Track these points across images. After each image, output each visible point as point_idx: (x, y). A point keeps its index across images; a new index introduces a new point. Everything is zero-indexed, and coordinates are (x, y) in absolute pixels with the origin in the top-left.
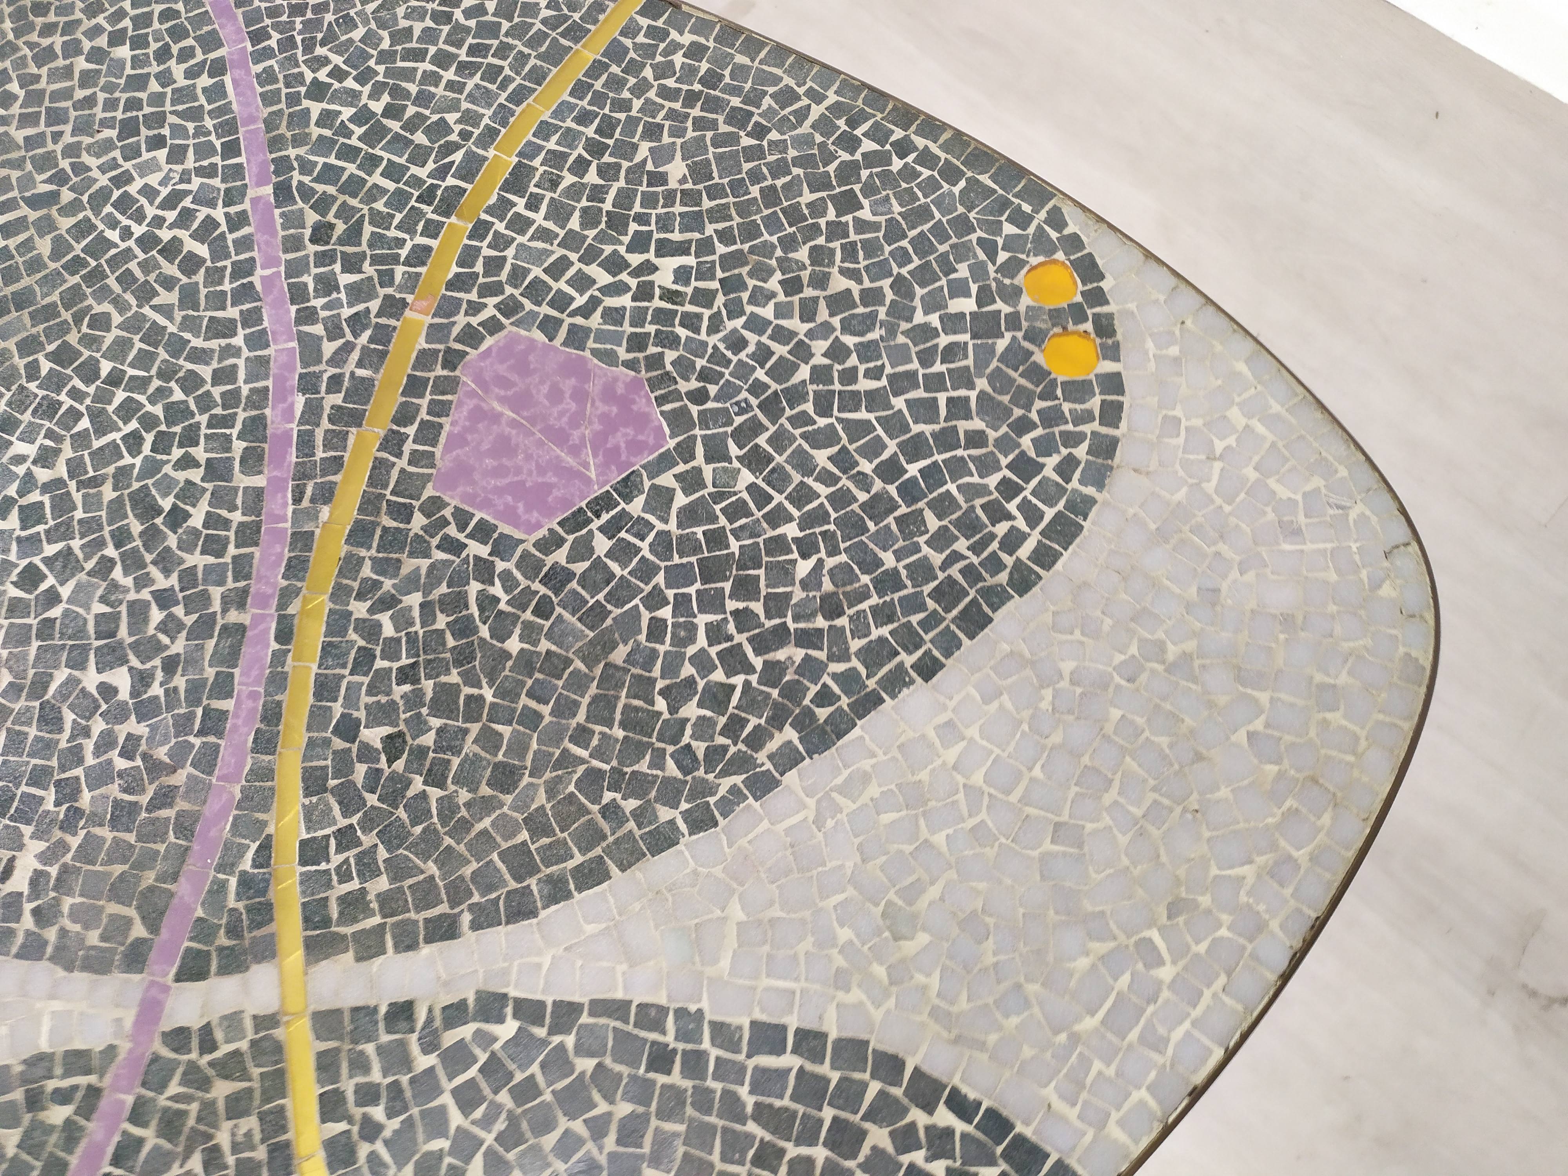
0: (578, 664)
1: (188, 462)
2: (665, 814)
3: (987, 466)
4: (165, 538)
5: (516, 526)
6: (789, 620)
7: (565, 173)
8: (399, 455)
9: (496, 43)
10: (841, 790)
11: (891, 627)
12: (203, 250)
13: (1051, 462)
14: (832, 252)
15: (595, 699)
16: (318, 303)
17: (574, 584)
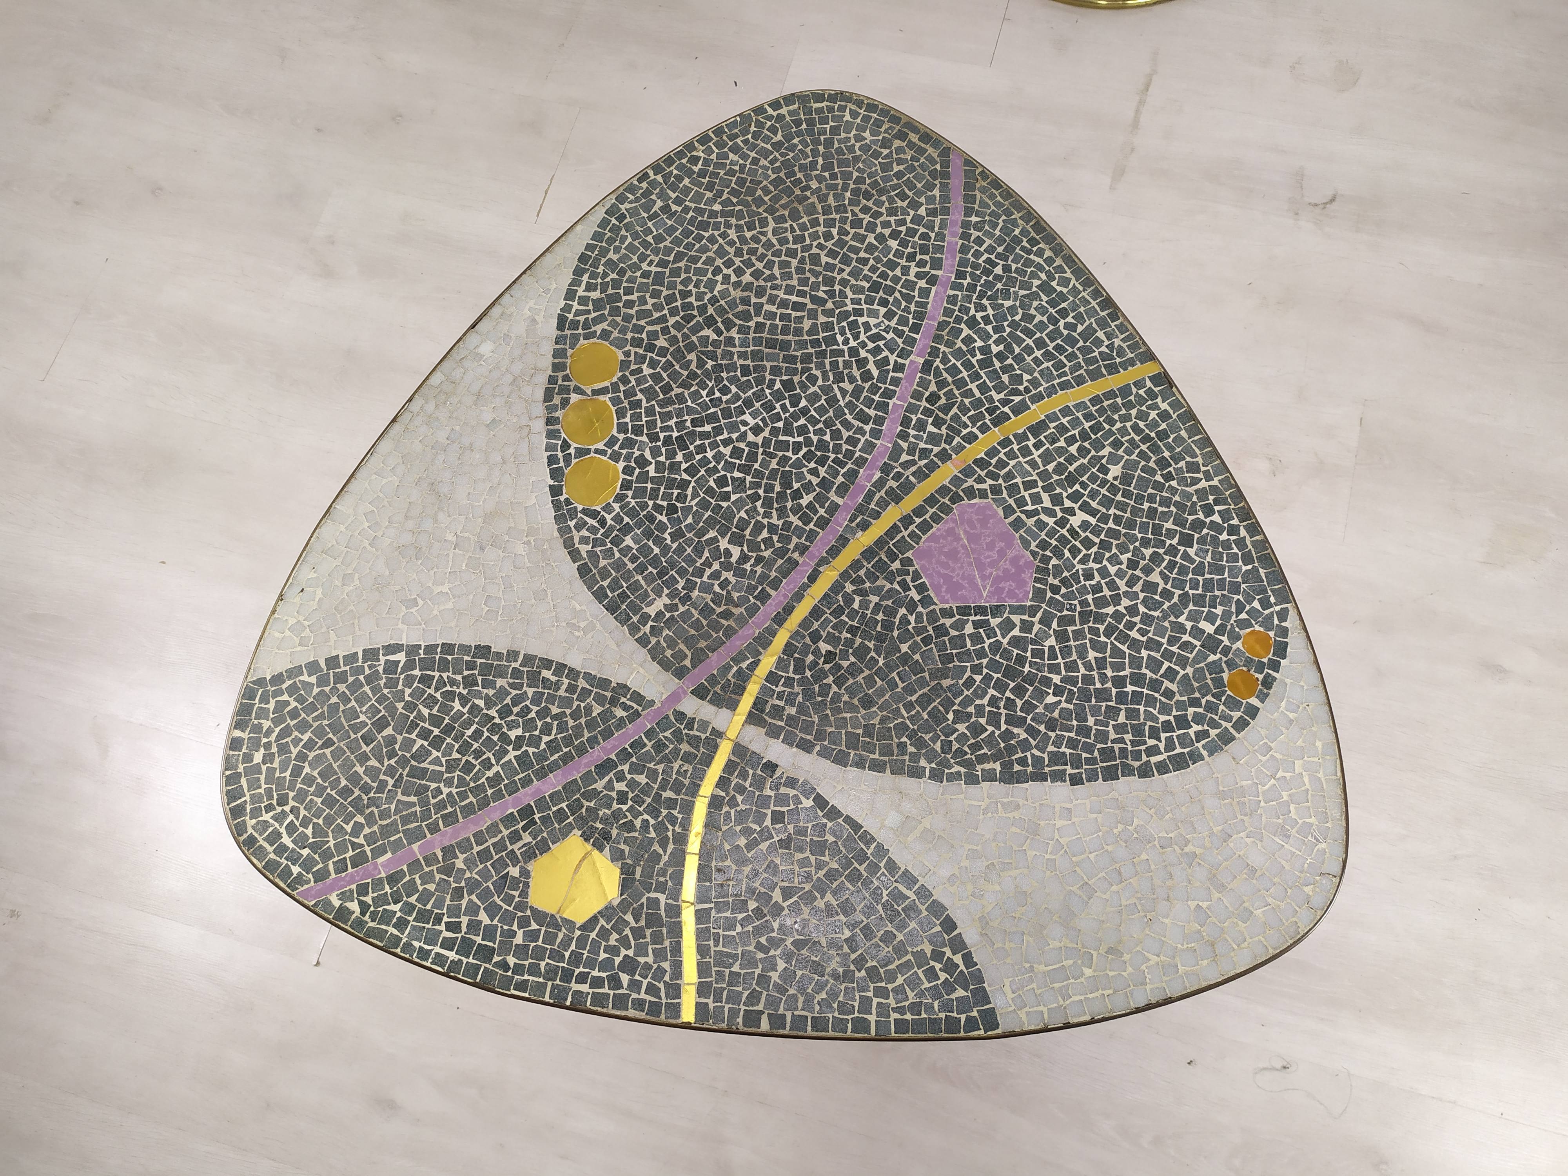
0: (926, 675)
1: (814, 472)
2: (923, 763)
3: (1166, 710)
4: (787, 501)
5: (937, 596)
6: (1029, 718)
7: (1062, 439)
8: (906, 529)
9: (1070, 350)
10: (1003, 804)
11: (1072, 751)
12: (875, 373)
13: (1196, 728)
14: (1163, 560)
15: (925, 694)
16: (912, 432)
17: (946, 639)
